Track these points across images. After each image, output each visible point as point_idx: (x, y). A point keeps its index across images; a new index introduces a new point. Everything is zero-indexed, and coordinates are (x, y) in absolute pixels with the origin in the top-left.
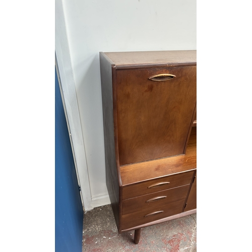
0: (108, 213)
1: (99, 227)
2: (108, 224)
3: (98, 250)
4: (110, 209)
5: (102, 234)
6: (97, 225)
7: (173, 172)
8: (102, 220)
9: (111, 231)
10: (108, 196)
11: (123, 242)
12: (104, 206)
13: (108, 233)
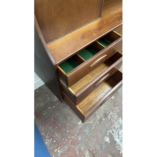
0: (45, 91)
1: (42, 103)
2: (48, 98)
3: (48, 118)
4: (46, 87)
5: (47, 107)
6: (40, 102)
7: (99, 36)
8: (42, 98)
9: (53, 102)
10: (40, 79)
11: (64, 105)
12: (39, 88)
13: (51, 104)
